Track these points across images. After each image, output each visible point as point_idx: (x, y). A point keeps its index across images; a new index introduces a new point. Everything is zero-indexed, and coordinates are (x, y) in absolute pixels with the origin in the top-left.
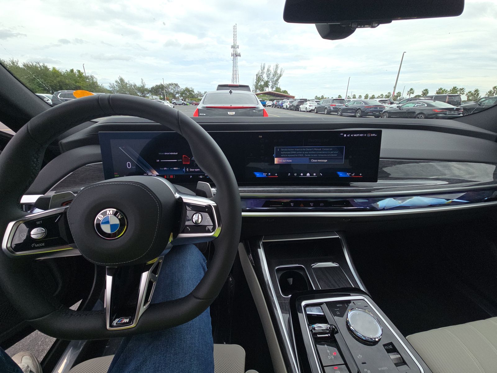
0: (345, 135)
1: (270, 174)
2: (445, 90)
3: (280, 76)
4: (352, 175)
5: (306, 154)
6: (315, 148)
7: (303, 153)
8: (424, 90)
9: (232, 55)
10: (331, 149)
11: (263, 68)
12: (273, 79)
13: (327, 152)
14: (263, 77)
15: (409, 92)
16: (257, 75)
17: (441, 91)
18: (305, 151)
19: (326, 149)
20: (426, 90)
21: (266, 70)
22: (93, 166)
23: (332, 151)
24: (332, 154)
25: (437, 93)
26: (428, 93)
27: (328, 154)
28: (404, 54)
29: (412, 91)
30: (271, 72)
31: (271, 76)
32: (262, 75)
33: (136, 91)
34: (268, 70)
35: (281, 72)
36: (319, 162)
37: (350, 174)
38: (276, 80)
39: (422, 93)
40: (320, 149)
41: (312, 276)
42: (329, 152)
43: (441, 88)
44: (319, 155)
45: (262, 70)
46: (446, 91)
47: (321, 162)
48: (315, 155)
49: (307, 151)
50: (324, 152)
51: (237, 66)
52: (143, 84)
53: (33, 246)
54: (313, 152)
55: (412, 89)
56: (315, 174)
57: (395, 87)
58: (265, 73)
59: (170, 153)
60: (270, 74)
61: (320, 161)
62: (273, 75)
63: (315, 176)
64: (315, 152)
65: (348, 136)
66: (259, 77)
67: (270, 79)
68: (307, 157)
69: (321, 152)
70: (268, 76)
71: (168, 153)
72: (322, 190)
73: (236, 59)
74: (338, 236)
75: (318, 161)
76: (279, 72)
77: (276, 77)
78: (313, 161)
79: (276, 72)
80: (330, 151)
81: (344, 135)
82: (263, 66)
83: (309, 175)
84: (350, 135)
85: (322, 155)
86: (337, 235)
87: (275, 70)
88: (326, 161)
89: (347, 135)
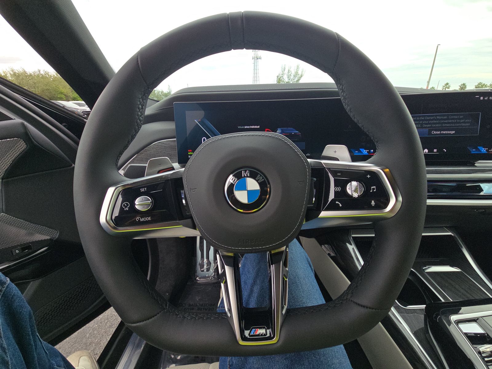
0: (482, 98)
1: (372, 151)
2: (484, 84)
3: (301, 77)
4: (490, 151)
5: (424, 124)
6: (438, 116)
7: (421, 122)
8: (462, 85)
9: (253, 59)
10: (461, 117)
11: (283, 69)
12: (294, 79)
13: (455, 121)
14: (283, 78)
15: (444, 87)
16: (278, 77)
17: (480, 85)
18: (423, 120)
19: (454, 117)
20: (464, 84)
21: (286, 71)
22: (165, 143)
23: (462, 119)
24: (462, 123)
25: (476, 87)
26: (465, 87)
27: (457, 123)
28: (438, 46)
29: (447, 86)
30: (291, 73)
31: (292, 77)
32: (282, 77)
33: (163, 97)
34: (288, 71)
35: (302, 72)
36: (443, 134)
37: (487, 149)
38: (297, 80)
39: (460, 88)
40: (446, 117)
41: (430, 282)
42: (458, 121)
43: (480, 83)
44: (444, 125)
45: (282, 71)
46: (485, 86)
47: (445, 134)
48: (437, 125)
49: (427, 120)
50: (450, 121)
51: (258, 69)
52: (170, 90)
53: (138, 219)
54: (435, 122)
55: (447, 84)
56: (435, 150)
57: (428, 82)
58: (286, 74)
59: (251, 127)
60: (290, 75)
61: (444, 132)
62: (294, 76)
63: (435, 152)
64: (438, 122)
65: (486, 98)
66: (279, 79)
67: (291, 80)
68: (426, 127)
69: (446, 121)
70: (288, 77)
71: (249, 127)
72: (447, 170)
73: (257, 62)
74: (450, 234)
75: (442, 132)
76: (300, 72)
77: (297, 77)
78: (435, 133)
79: (297, 73)
80: (460, 119)
81: (480, 98)
82: (283, 68)
83: (427, 152)
84: (488, 98)
85: (448, 125)
86: (449, 232)
87: (296, 71)
88: (454, 132)
89: (484, 98)
